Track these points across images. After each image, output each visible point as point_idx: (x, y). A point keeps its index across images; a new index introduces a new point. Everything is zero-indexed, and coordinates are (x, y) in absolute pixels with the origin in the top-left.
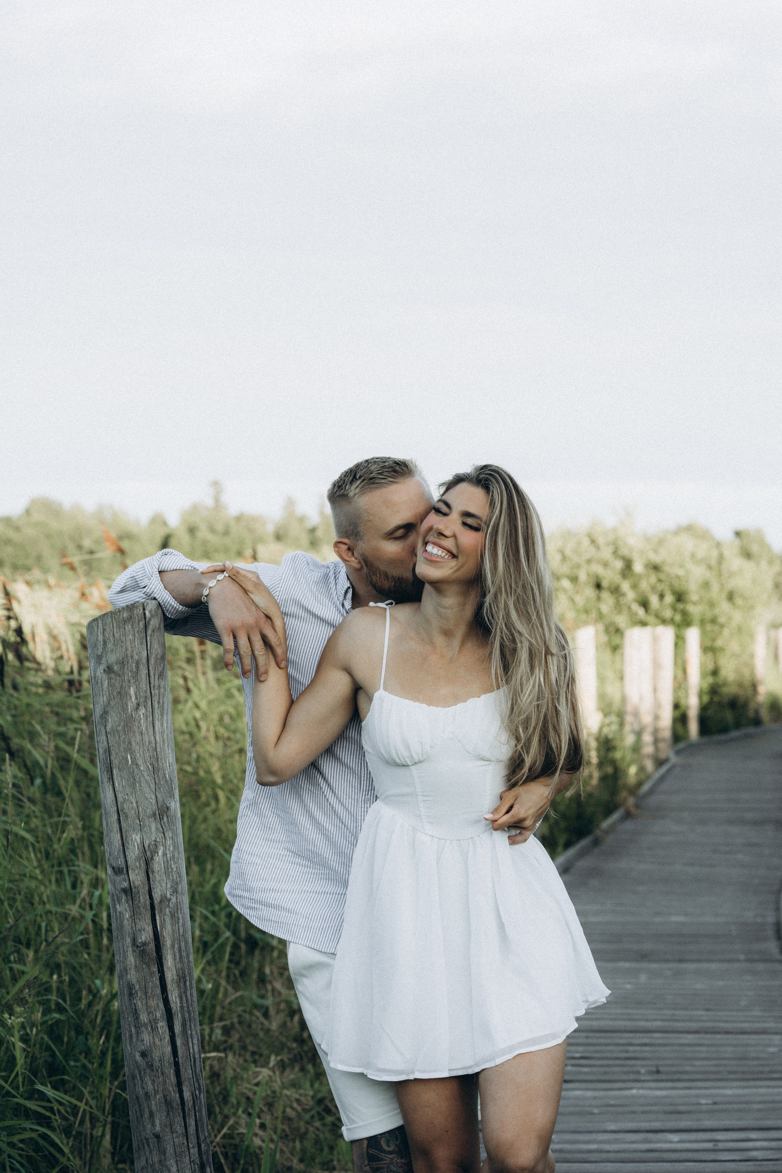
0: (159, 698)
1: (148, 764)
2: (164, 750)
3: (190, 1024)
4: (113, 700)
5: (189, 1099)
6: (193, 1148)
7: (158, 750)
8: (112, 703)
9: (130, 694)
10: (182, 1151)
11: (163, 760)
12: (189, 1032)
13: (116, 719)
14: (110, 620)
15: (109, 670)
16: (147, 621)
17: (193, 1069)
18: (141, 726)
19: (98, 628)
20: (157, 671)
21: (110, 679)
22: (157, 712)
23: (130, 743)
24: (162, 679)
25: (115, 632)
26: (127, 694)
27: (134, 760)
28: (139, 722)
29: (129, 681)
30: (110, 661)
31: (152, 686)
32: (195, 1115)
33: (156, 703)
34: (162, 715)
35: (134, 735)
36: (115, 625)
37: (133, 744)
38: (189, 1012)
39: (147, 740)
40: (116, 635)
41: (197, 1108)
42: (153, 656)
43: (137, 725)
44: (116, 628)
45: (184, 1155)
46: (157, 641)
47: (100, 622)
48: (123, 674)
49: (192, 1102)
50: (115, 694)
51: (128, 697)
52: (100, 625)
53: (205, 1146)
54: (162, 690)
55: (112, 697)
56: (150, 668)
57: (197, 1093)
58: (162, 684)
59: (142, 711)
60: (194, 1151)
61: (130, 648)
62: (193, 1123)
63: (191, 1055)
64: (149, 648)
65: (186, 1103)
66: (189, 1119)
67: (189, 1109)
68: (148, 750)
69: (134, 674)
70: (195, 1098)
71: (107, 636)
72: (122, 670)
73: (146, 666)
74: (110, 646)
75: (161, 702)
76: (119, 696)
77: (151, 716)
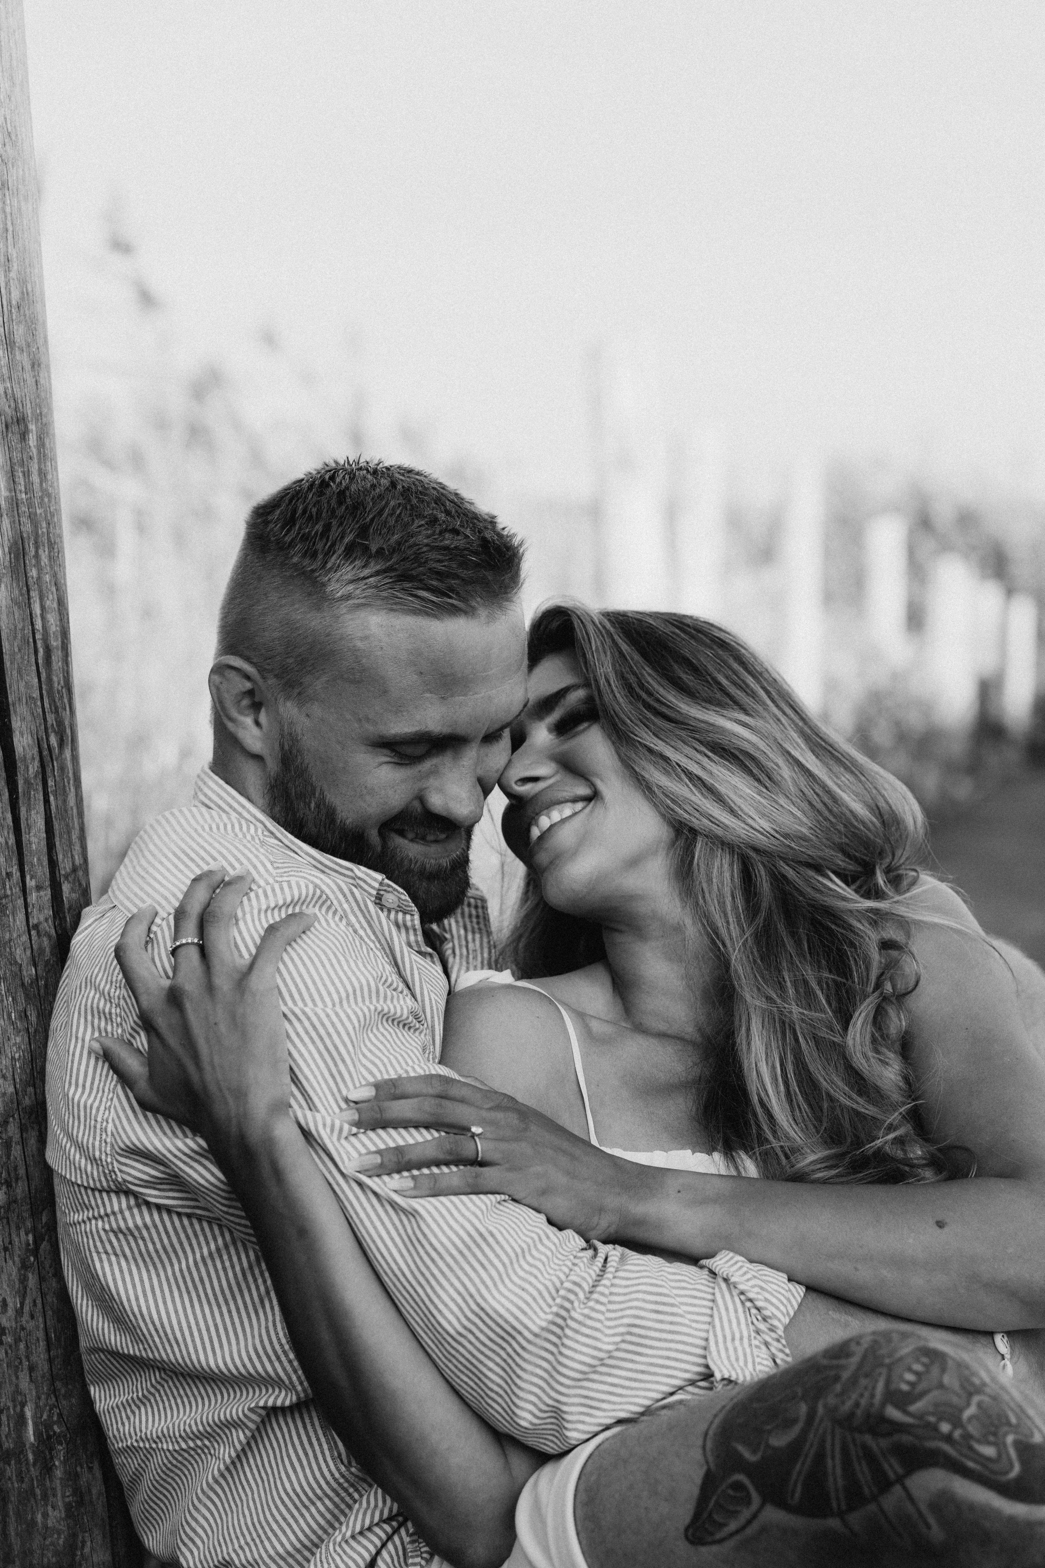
3: (37, 552)
5: (29, 756)
6: (39, 888)
10: (6, 896)
12: (34, 573)
17: (44, 676)
32: (47, 801)
38: (32, 517)
41: (51, 783)
45: (10, 906)
49: (37, 763)
53: (73, 890)
57: (53, 740)
60: (40, 899)
62: (39, 822)
63: (38, 636)
65: (19, 764)
66: (29, 810)
67: (27, 781)
70: (46, 753)
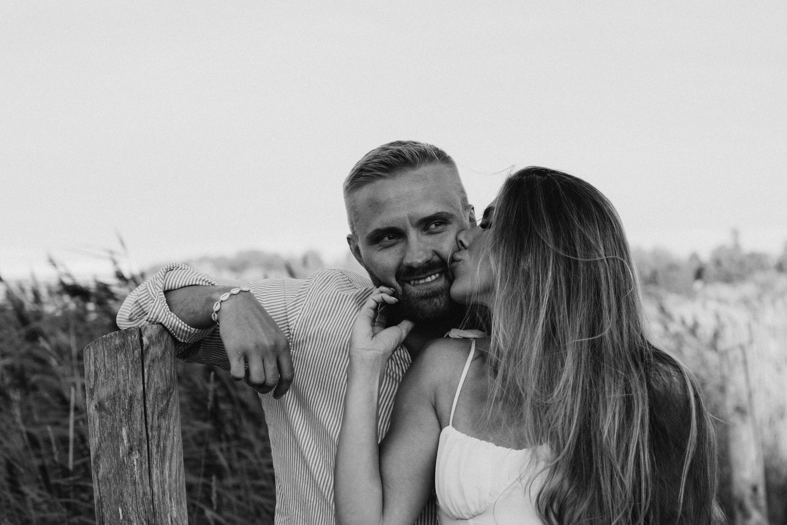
0: (159, 442)
1: (143, 519)
2: (163, 503)
4: (104, 442)
7: (156, 503)
8: (104, 446)
9: (121, 436)
11: (163, 515)
13: (107, 464)
14: (101, 347)
15: (100, 407)
16: (144, 349)
18: (134, 474)
19: (90, 357)
20: (155, 409)
21: (101, 417)
22: (155, 456)
23: (121, 494)
24: (164, 418)
25: (106, 362)
26: (119, 436)
27: (125, 513)
28: (132, 470)
29: (121, 421)
30: (101, 397)
31: (149, 427)
33: (154, 447)
34: (163, 461)
35: (126, 484)
36: (106, 354)
37: (125, 495)
39: (141, 491)
40: (108, 366)
42: (152, 390)
43: (129, 473)
44: (107, 357)
46: (158, 372)
47: (92, 350)
48: (114, 412)
50: (106, 435)
51: (120, 440)
52: (92, 354)
54: (163, 432)
55: (103, 438)
56: (148, 406)
58: (164, 424)
59: (136, 457)
61: (122, 382)
64: (146, 381)
68: (143, 503)
69: (127, 412)
71: (98, 366)
72: (113, 407)
73: (142, 403)
74: (101, 378)
75: (162, 445)
76: (110, 438)
77: (147, 463)
